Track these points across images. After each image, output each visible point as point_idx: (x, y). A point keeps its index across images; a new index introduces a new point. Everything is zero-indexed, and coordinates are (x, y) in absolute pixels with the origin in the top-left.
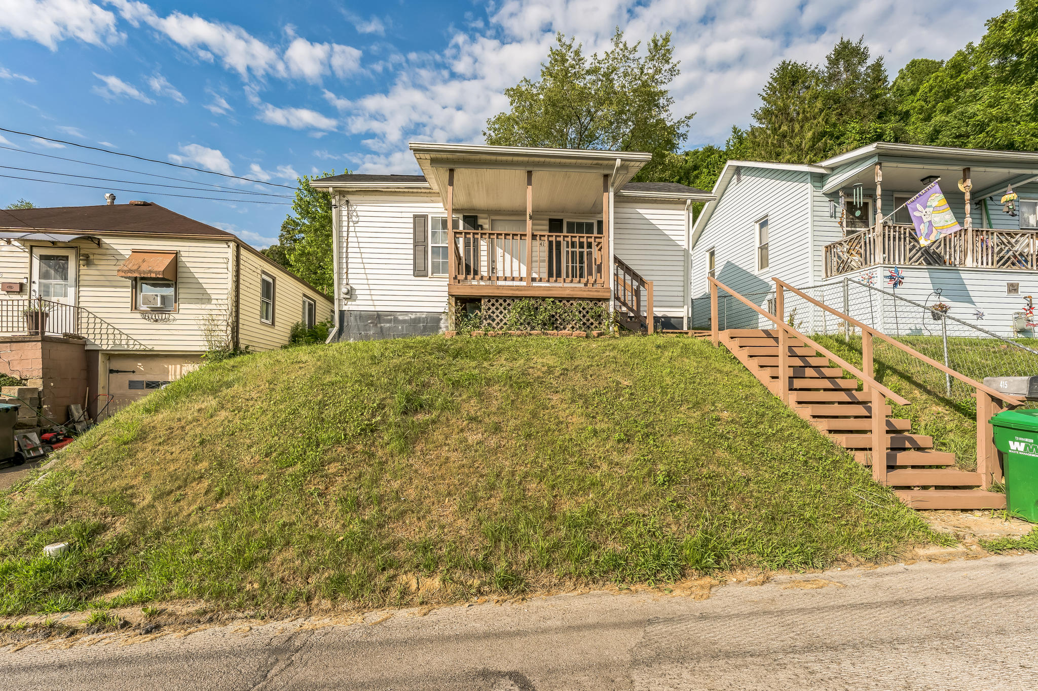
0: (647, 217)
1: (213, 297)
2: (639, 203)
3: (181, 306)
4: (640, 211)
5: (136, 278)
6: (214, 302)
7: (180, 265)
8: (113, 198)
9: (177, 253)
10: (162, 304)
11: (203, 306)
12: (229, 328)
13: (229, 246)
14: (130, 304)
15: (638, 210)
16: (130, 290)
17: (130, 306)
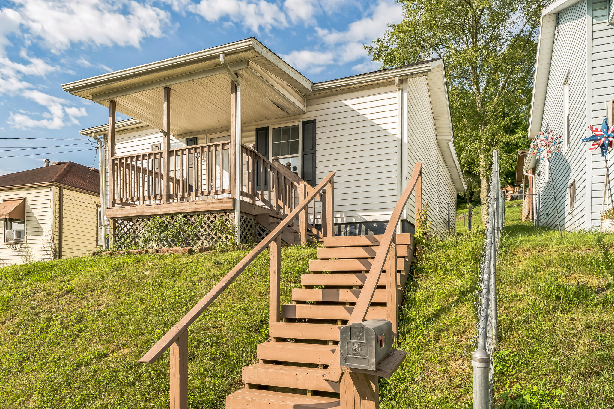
0: (354, 107)
1: (44, 229)
2: (345, 93)
3: (28, 238)
4: (346, 102)
5: (6, 219)
6: (44, 233)
7: (27, 207)
8: (48, 161)
9: (24, 199)
10: (18, 237)
11: (39, 237)
12: (52, 253)
13: (51, 190)
14: (3, 238)
15: (344, 102)
16: (3, 228)
17: (3, 240)
